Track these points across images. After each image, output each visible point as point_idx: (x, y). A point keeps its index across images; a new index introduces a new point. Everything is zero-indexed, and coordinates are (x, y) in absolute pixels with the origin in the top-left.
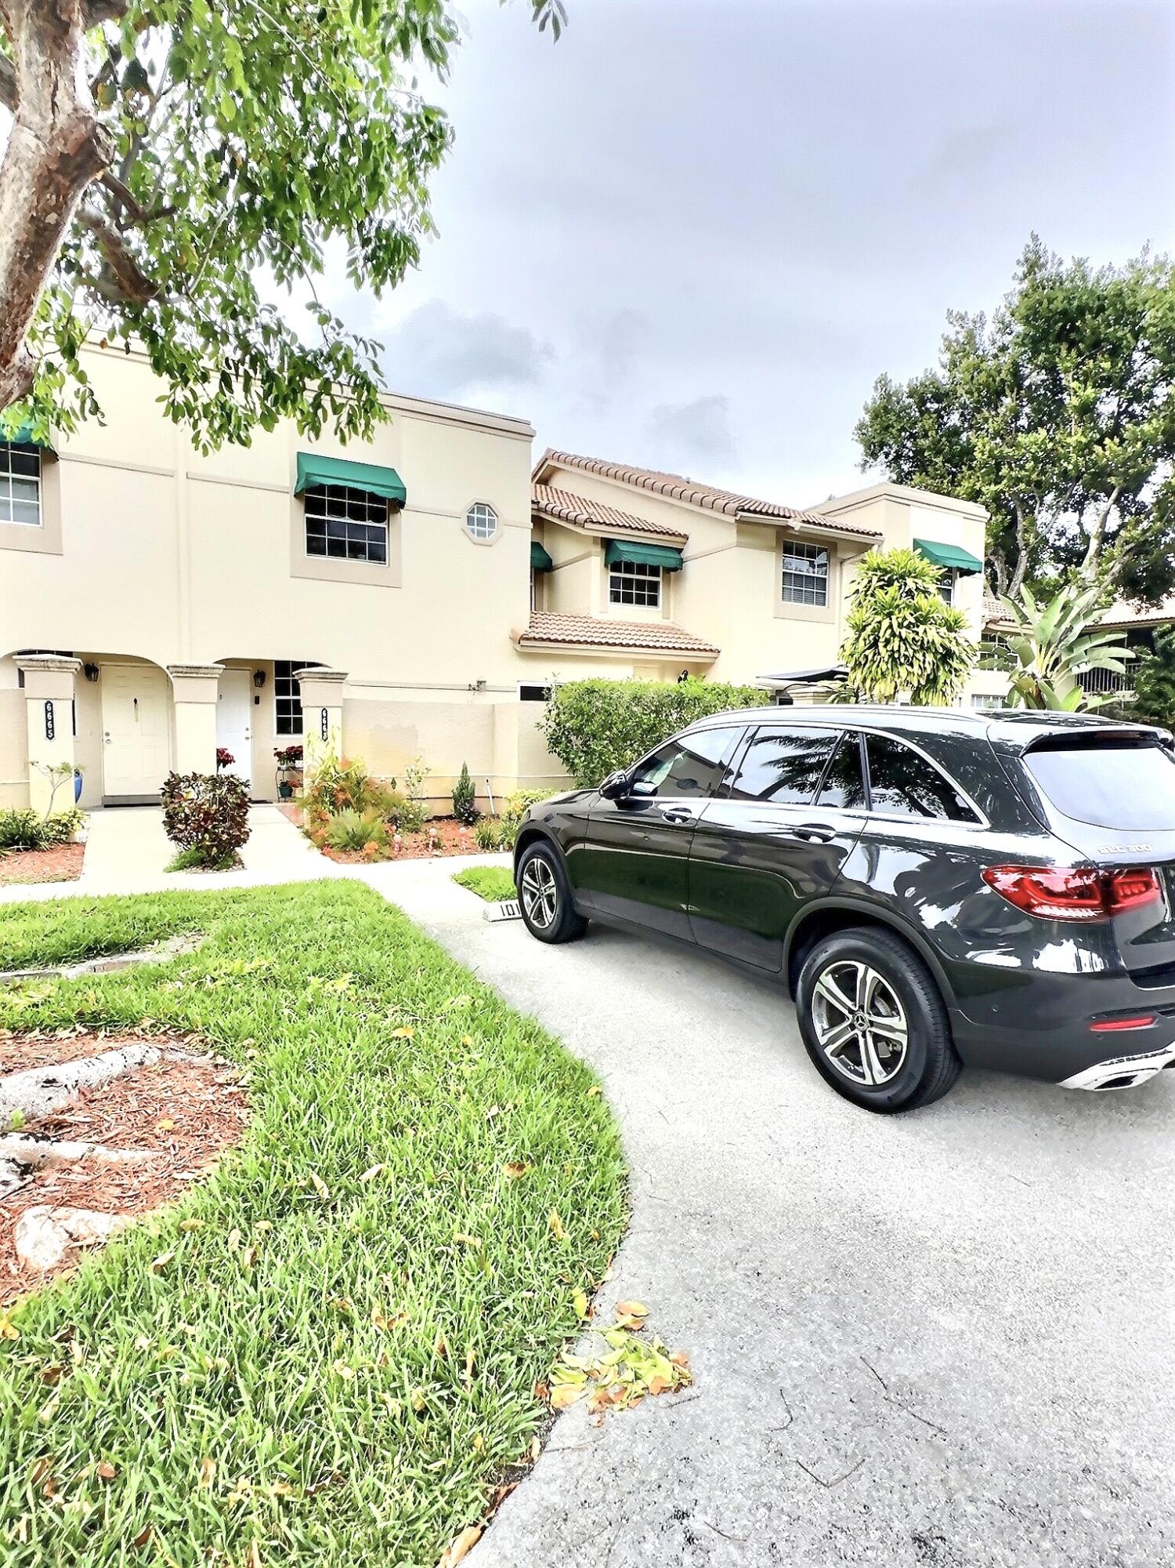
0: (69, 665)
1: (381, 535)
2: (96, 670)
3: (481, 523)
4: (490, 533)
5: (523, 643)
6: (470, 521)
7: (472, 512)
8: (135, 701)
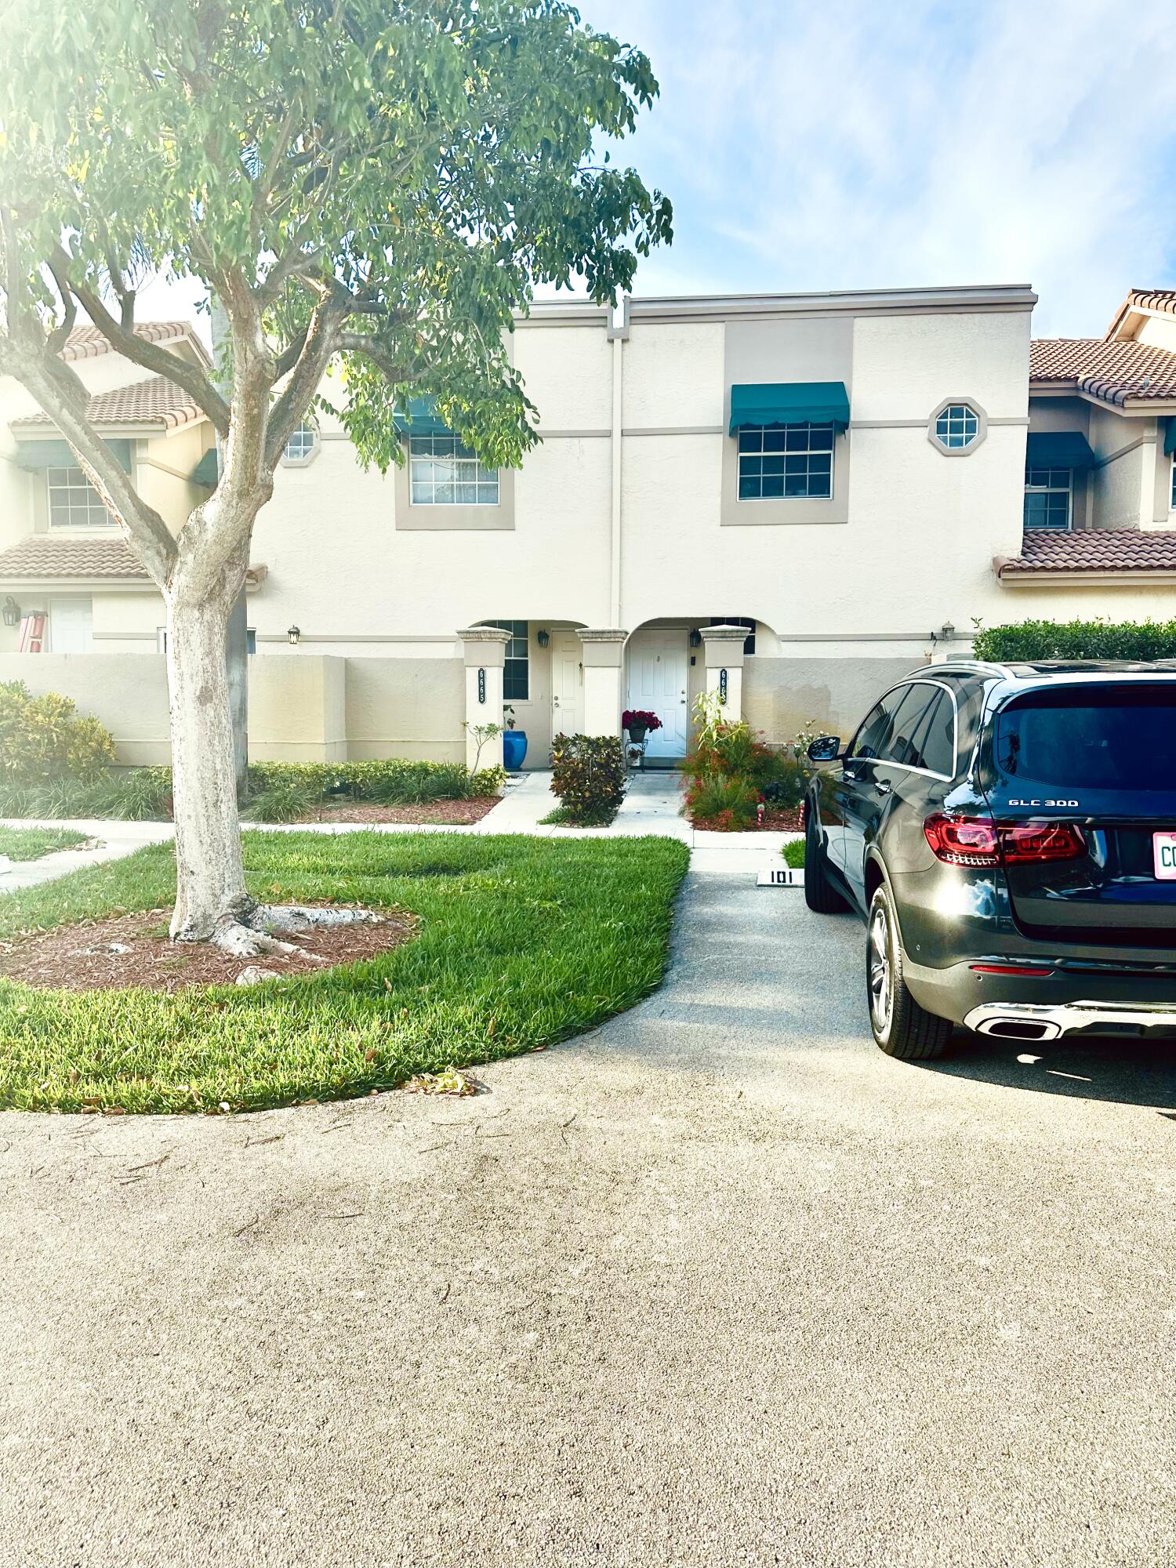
0: (496, 636)
1: (824, 463)
2: (547, 636)
3: (955, 428)
4: (968, 439)
5: (1005, 575)
6: (941, 428)
7: (945, 416)
8: (581, 665)
